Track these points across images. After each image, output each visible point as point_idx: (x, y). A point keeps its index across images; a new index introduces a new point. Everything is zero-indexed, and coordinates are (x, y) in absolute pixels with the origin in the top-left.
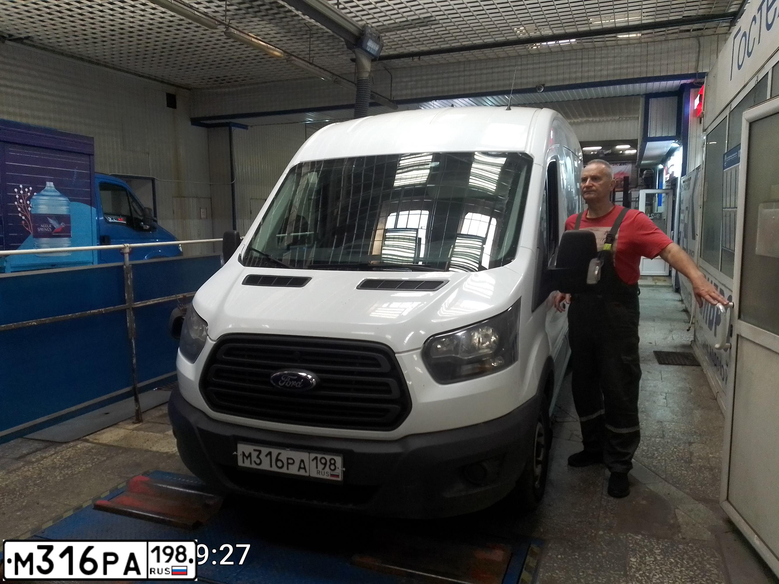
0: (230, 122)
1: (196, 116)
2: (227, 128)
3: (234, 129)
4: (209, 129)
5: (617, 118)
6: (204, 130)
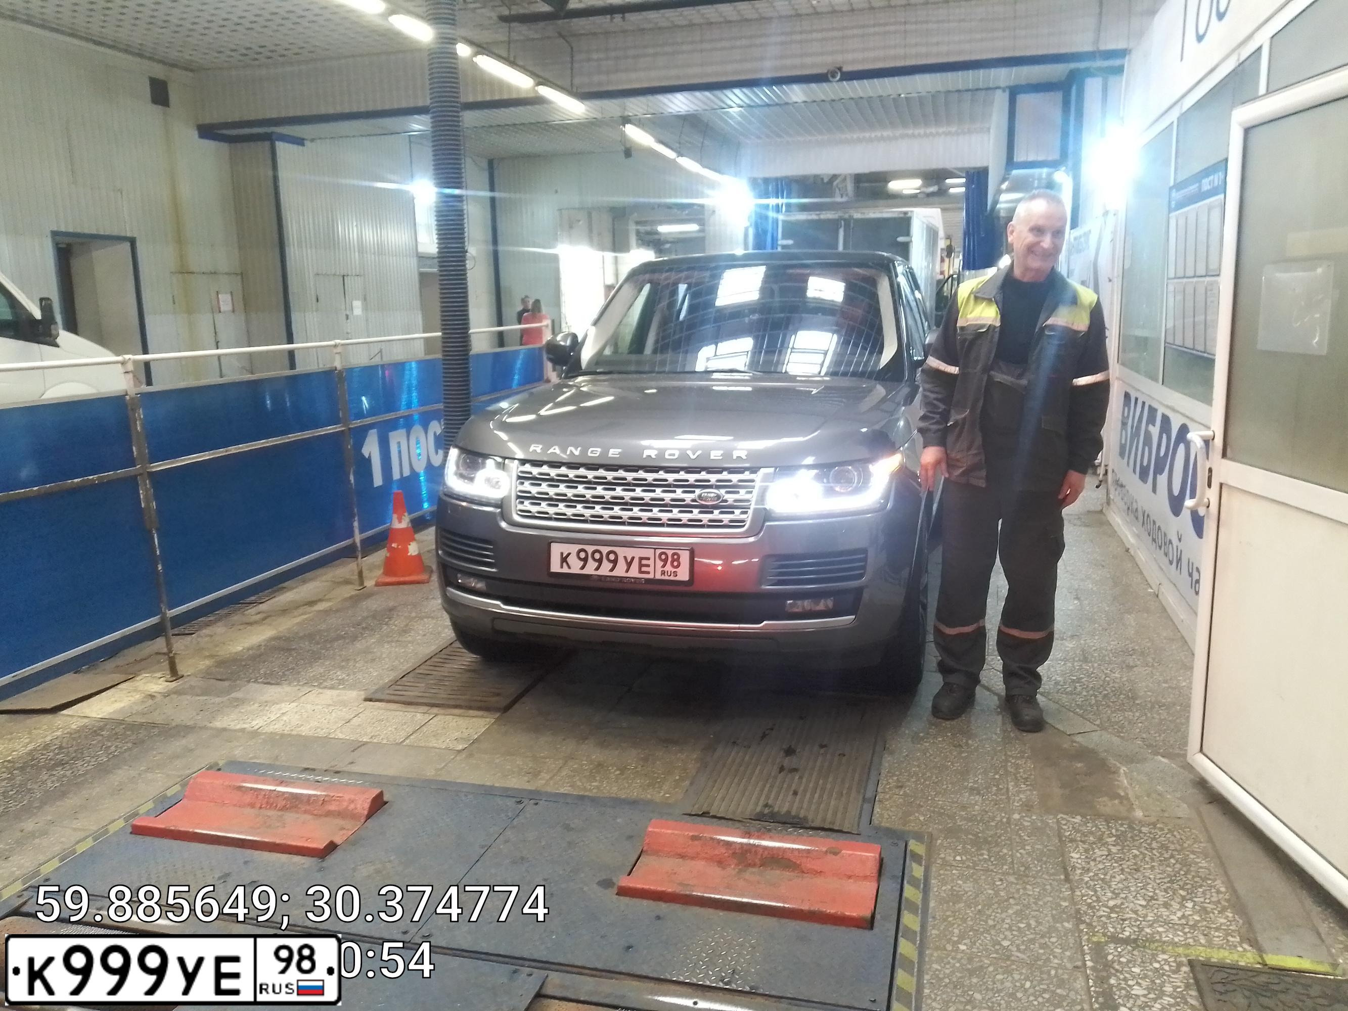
0: (272, 133)
1: (208, 120)
2: (267, 144)
3: (281, 146)
4: (233, 145)
5: (953, 129)
6: (224, 147)
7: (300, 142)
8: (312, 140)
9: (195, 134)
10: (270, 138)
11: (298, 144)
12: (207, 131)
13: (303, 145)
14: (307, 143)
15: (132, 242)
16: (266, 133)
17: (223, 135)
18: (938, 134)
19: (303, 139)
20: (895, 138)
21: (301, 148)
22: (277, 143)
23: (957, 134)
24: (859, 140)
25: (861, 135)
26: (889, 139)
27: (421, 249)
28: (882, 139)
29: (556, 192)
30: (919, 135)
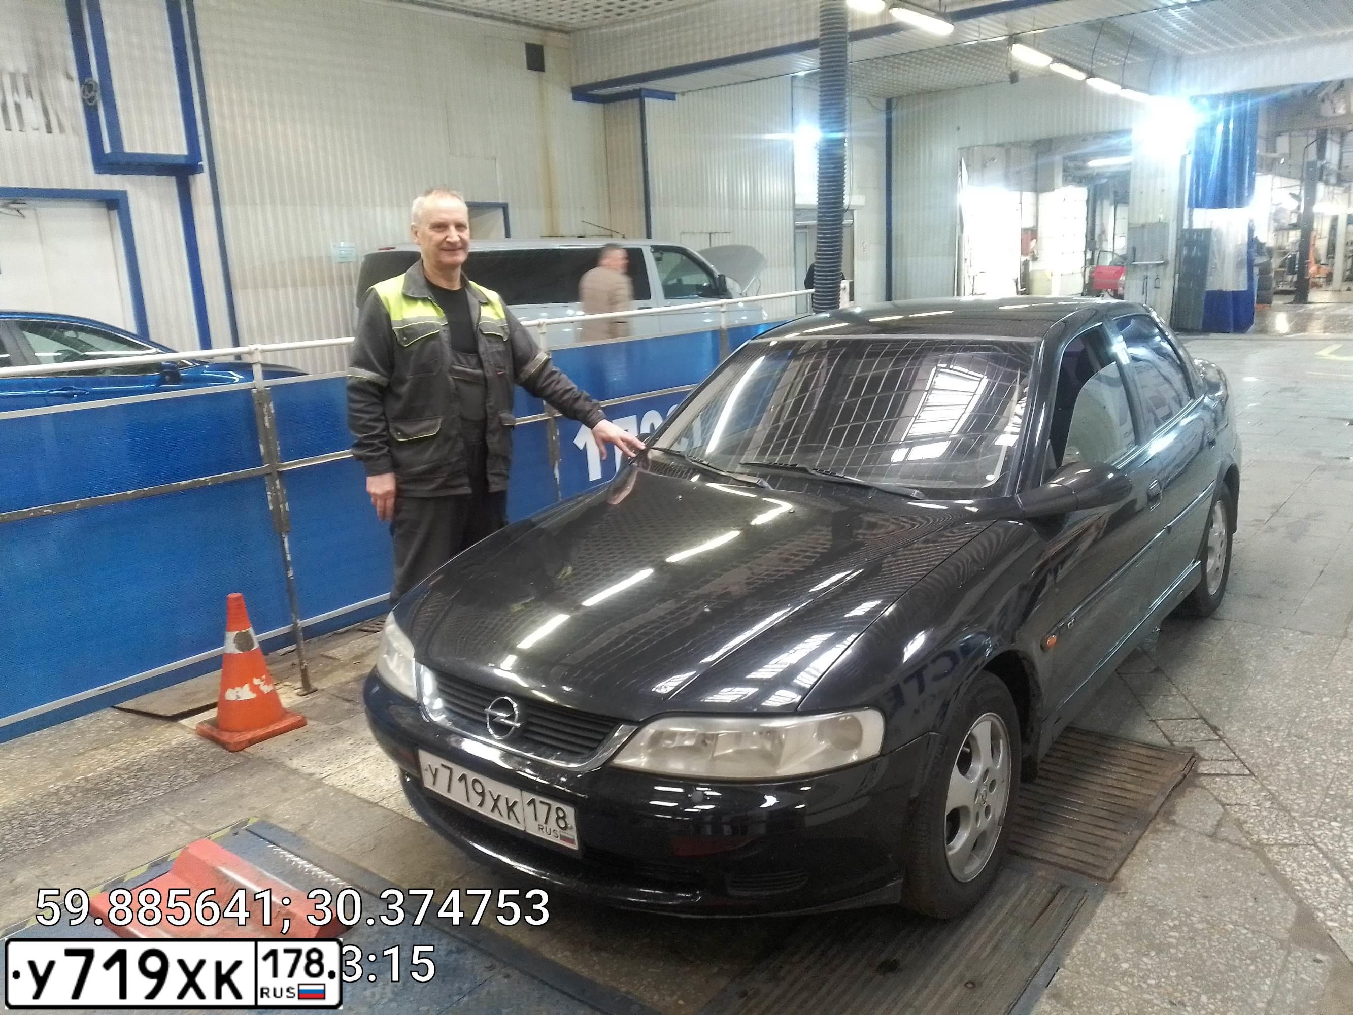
0: (641, 90)
1: (579, 82)
2: (636, 101)
3: (649, 102)
4: (606, 105)
6: (599, 107)
7: (670, 96)
8: (683, 94)
9: (570, 96)
10: (638, 96)
11: (668, 99)
12: (581, 93)
13: (674, 99)
14: (678, 97)
15: (505, 208)
16: (635, 91)
17: (597, 96)
19: (675, 94)
21: (670, 102)
22: (646, 100)
27: (798, 201)
29: (958, 129)
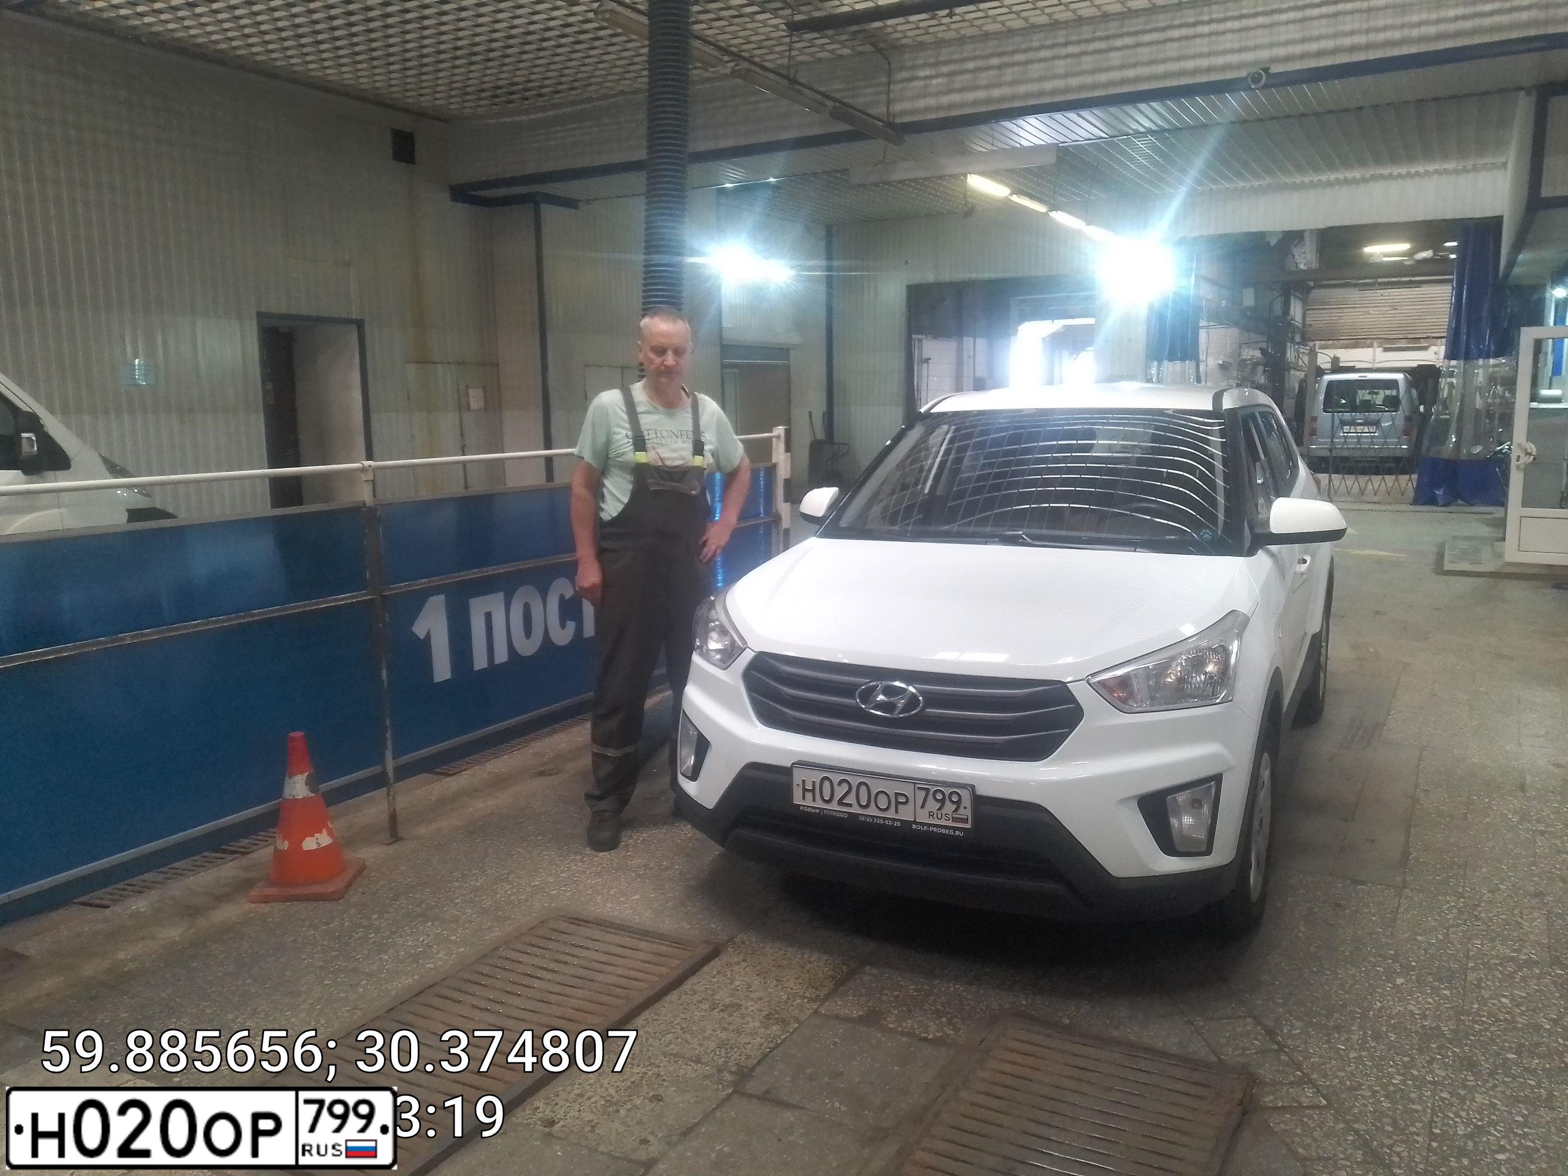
0: (536, 192)
1: (460, 180)
2: (531, 206)
3: (546, 209)
4: (492, 209)
5: (1450, 166)
6: (482, 211)
7: (570, 203)
8: (588, 202)
9: (447, 197)
10: (533, 200)
11: (569, 206)
12: (462, 193)
13: (576, 208)
14: (580, 204)
15: (360, 324)
16: (529, 194)
17: (480, 197)
18: (1427, 173)
19: (578, 201)
20: (1364, 180)
21: (572, 211)
22: (543, 206)
23: (1456, 172)
24: (1312, 185)
25: (1316, 178)
26: (1355, 182)
27: (727, 336)
28: (1346, 182)
29: (907, 262)
30: (1400, 176)
